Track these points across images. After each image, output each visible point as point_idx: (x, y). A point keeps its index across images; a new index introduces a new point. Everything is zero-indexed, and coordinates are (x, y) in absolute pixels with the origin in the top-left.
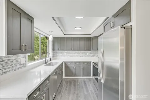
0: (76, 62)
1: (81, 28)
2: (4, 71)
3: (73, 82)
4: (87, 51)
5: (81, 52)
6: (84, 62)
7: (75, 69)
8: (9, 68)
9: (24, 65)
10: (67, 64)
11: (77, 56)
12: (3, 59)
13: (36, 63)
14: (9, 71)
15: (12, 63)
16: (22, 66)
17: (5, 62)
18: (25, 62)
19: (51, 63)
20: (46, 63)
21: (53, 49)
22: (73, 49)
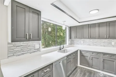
0: (93, 52)
1: (98, 10)
2: (22, 53)
3: (87, 74)
4: (113, 40)
5: (102, 41)
6: (104, 54)
7: (92, 59)
8: (26, 51)
9: (38, 50)
10: (83, 53)
11: (96, 45)
12: (22, 45)
13: (47, 50)
14: (26, 53)
15: (28, 48)
16: (37, 50)
17: (23, 47)
18: (40, 47)
19: (66, 50)
20: (60, 49)
21: (70, 38)
22: (90, 37)
